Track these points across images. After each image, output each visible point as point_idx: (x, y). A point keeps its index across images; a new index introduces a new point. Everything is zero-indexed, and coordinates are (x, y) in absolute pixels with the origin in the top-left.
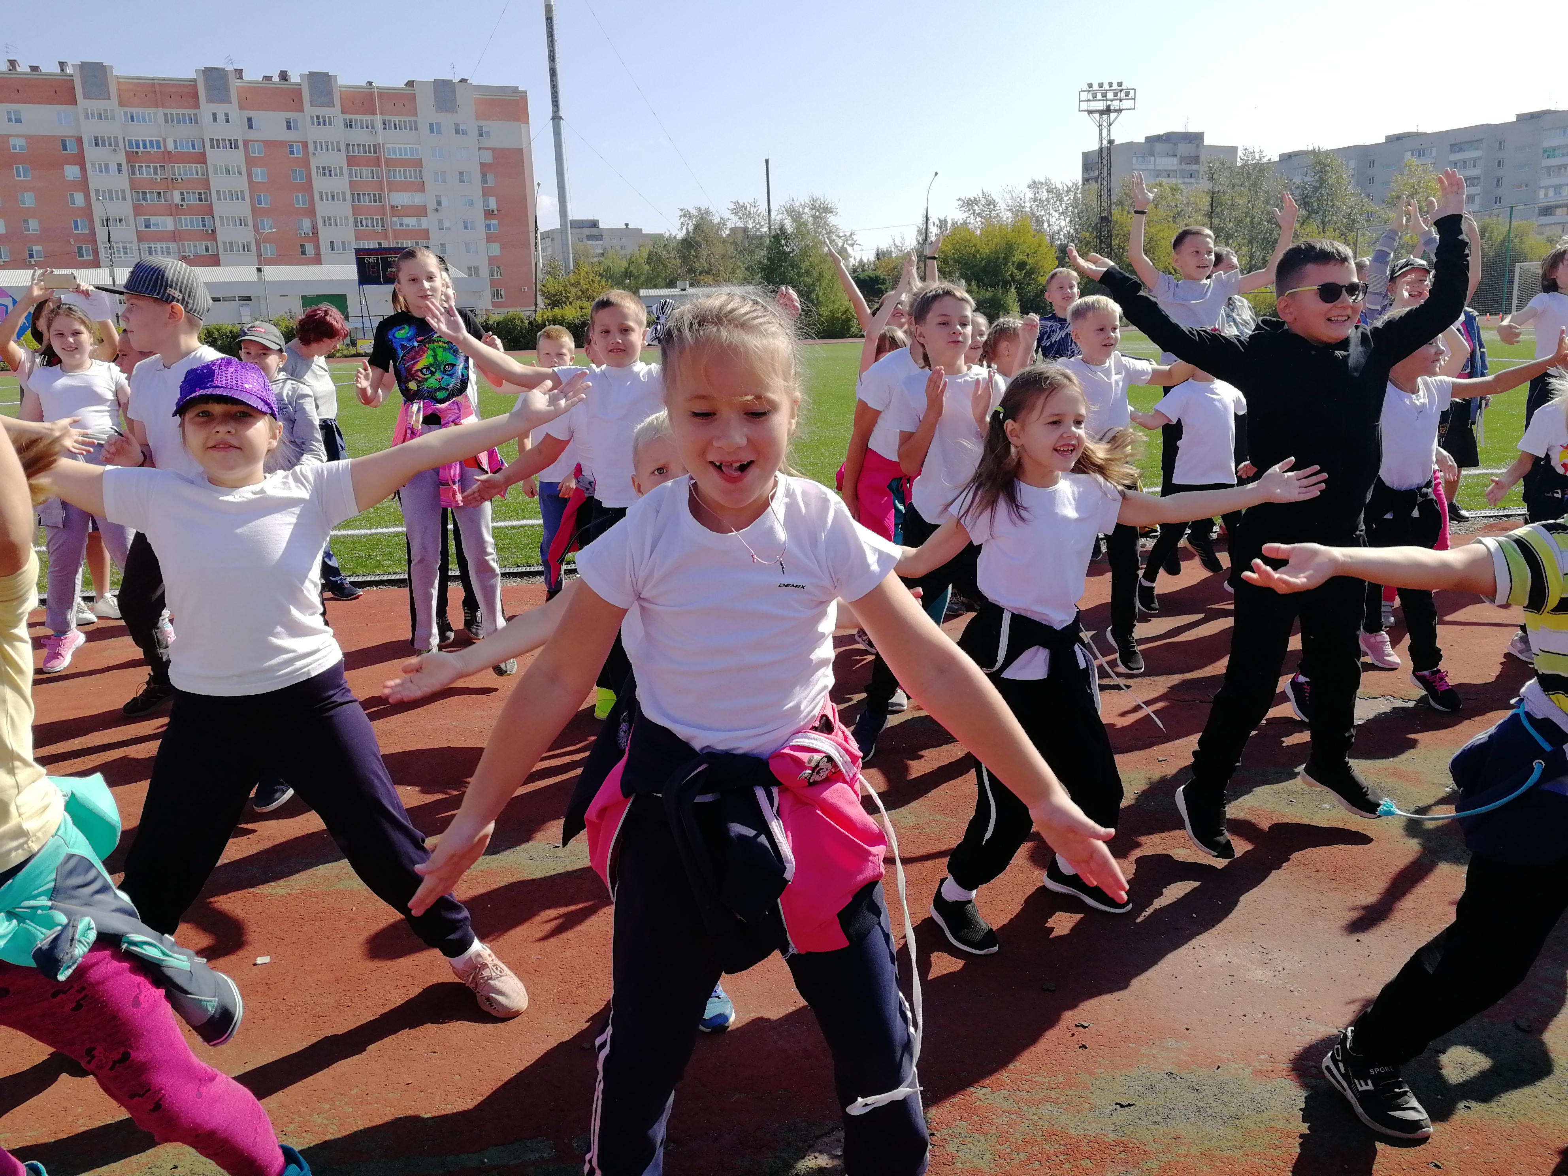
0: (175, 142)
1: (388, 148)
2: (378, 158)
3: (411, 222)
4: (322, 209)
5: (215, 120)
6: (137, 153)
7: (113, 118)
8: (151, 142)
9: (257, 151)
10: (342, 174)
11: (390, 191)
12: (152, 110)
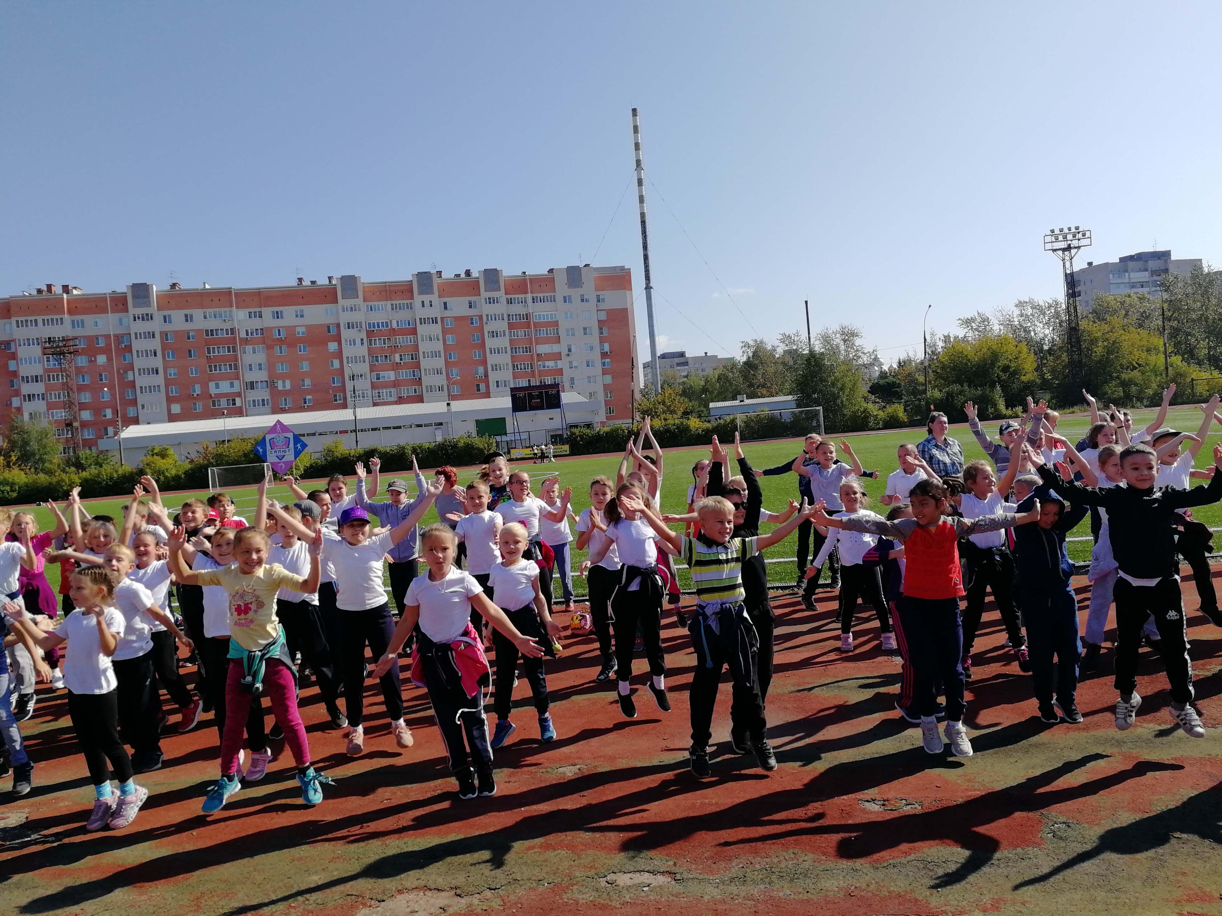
0: (398, 322)
1: (536, 315)
2: (529, 323)
3: (550, 364)
4: (492, 359)
5: (423, 306)
6: (373, 331)
7: (359, 310)
8: (382, 323)
9: (449, 325)
10: (504, 335)
11: (537, 344)
12: (383, 303)
